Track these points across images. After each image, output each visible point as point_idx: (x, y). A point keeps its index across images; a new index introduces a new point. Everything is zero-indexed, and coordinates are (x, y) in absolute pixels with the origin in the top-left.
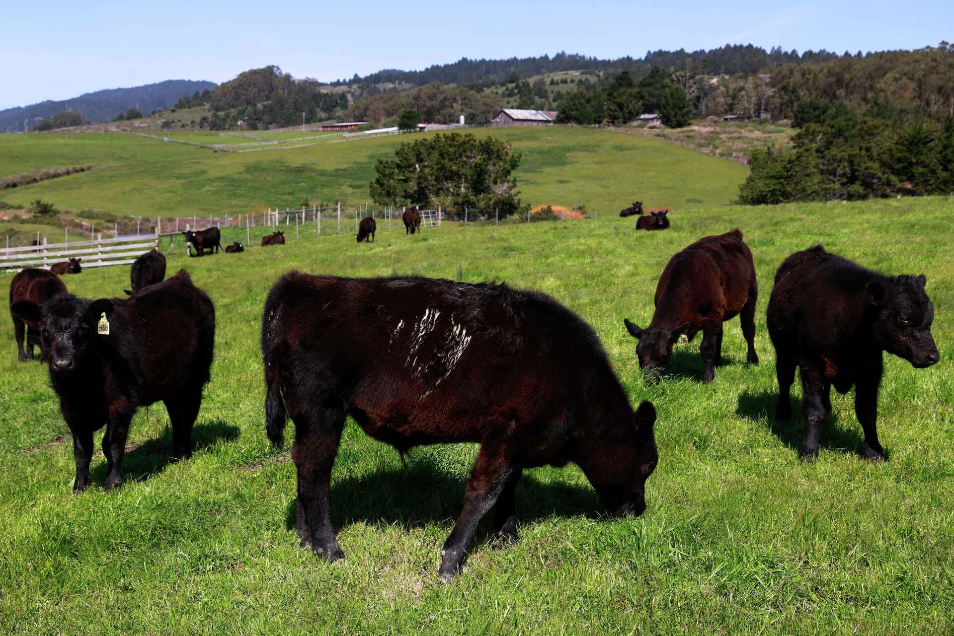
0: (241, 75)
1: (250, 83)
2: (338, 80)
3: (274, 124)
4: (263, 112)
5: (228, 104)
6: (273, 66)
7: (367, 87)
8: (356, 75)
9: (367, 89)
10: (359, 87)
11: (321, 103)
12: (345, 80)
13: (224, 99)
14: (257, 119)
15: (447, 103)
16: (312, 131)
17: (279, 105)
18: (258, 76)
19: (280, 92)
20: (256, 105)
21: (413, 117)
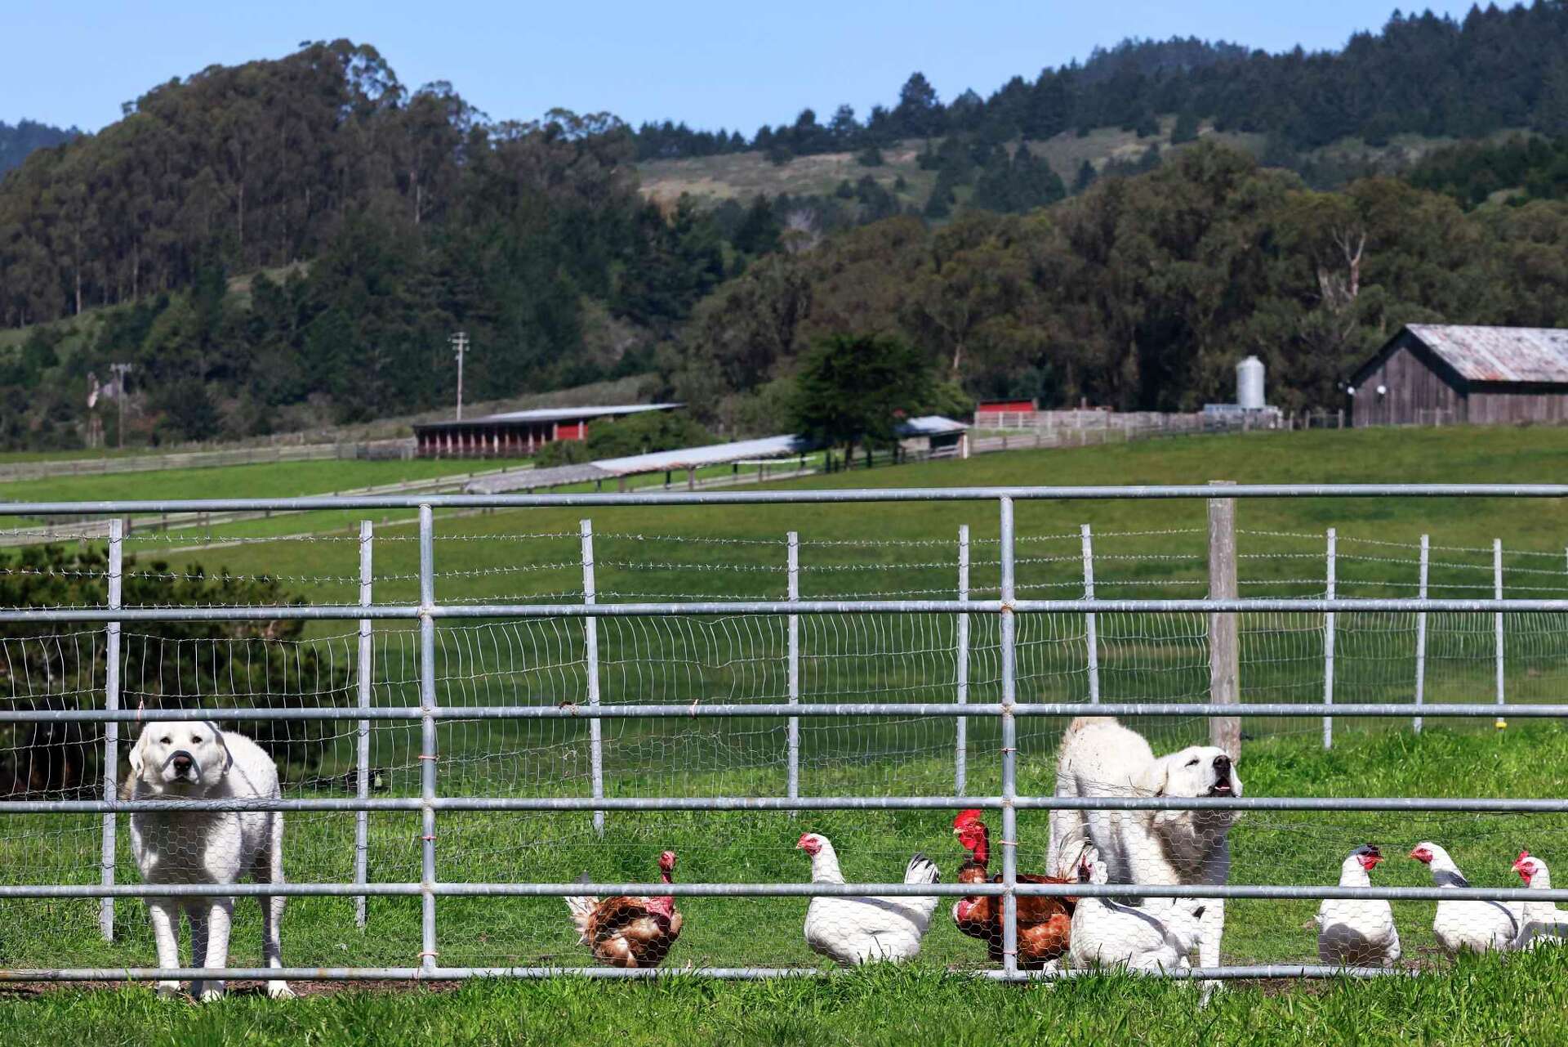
0: (145, 102)
1: (196, 148)
2: (807, 117)
3: (315, 398)
4: (255, 328)
5: (66, 277)
6: (344, 47)
7: (979, 159)
8: (918, 86)
9: (978, 172)
10: (925, 162)
11: (615, 271)
12: (845, 115)
13: (39, 251)
14: (217, 372)
15: (1279, 269)
16: (362, 455)
17: (356, 282)
18: (252, 109)
19: (383, 198)
20: (221, 287)
21: (882, 377)
